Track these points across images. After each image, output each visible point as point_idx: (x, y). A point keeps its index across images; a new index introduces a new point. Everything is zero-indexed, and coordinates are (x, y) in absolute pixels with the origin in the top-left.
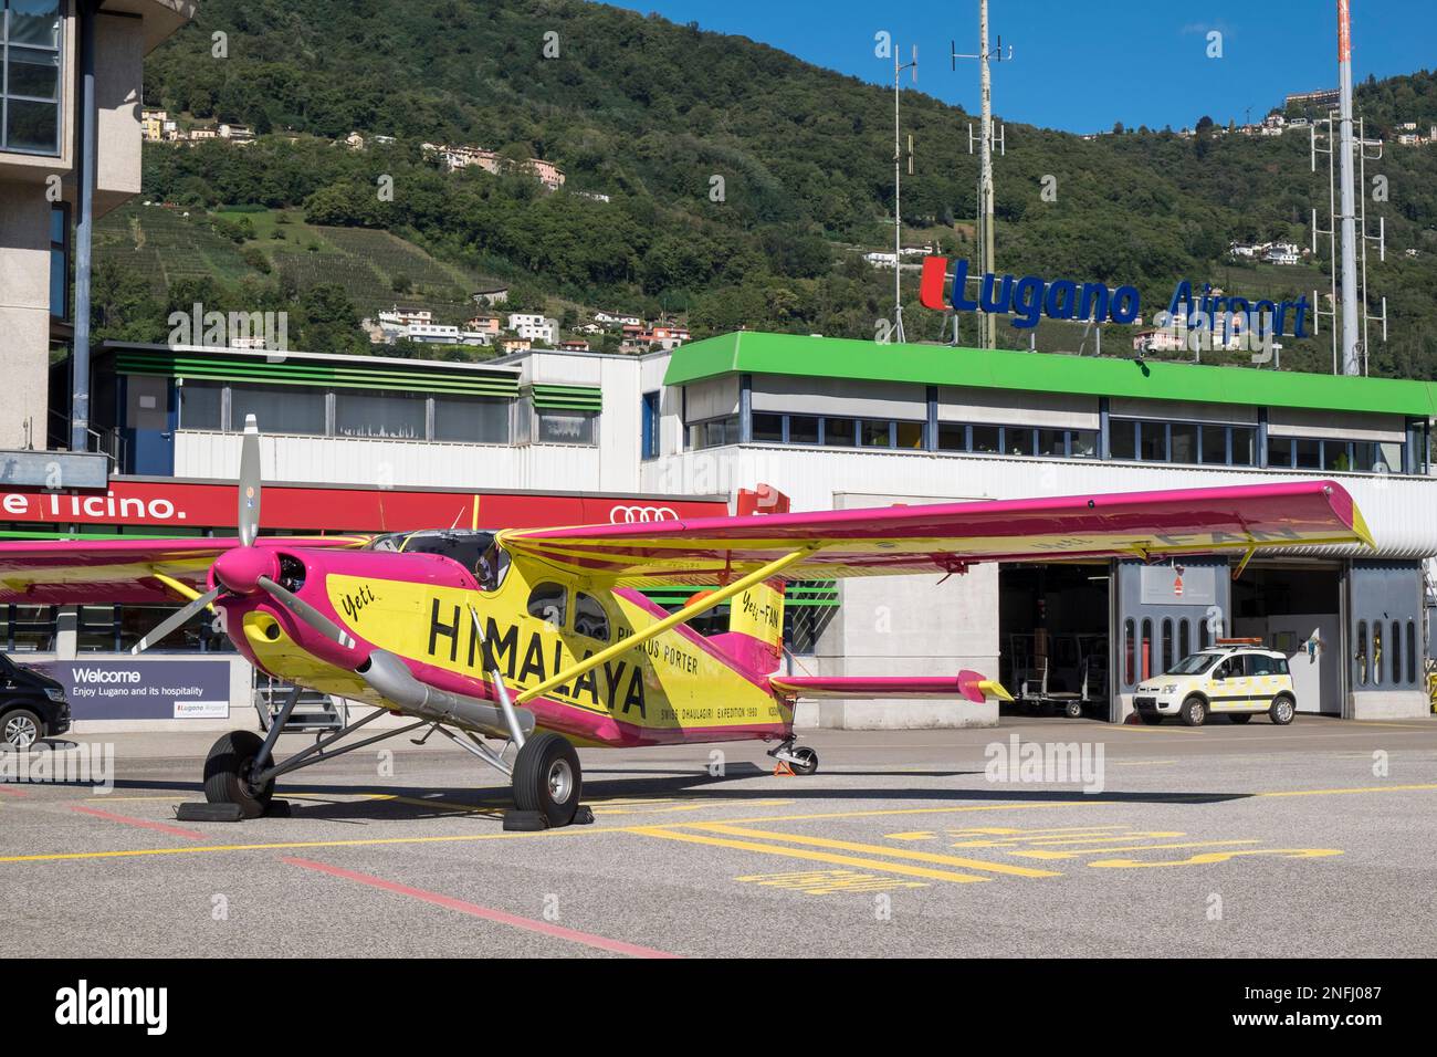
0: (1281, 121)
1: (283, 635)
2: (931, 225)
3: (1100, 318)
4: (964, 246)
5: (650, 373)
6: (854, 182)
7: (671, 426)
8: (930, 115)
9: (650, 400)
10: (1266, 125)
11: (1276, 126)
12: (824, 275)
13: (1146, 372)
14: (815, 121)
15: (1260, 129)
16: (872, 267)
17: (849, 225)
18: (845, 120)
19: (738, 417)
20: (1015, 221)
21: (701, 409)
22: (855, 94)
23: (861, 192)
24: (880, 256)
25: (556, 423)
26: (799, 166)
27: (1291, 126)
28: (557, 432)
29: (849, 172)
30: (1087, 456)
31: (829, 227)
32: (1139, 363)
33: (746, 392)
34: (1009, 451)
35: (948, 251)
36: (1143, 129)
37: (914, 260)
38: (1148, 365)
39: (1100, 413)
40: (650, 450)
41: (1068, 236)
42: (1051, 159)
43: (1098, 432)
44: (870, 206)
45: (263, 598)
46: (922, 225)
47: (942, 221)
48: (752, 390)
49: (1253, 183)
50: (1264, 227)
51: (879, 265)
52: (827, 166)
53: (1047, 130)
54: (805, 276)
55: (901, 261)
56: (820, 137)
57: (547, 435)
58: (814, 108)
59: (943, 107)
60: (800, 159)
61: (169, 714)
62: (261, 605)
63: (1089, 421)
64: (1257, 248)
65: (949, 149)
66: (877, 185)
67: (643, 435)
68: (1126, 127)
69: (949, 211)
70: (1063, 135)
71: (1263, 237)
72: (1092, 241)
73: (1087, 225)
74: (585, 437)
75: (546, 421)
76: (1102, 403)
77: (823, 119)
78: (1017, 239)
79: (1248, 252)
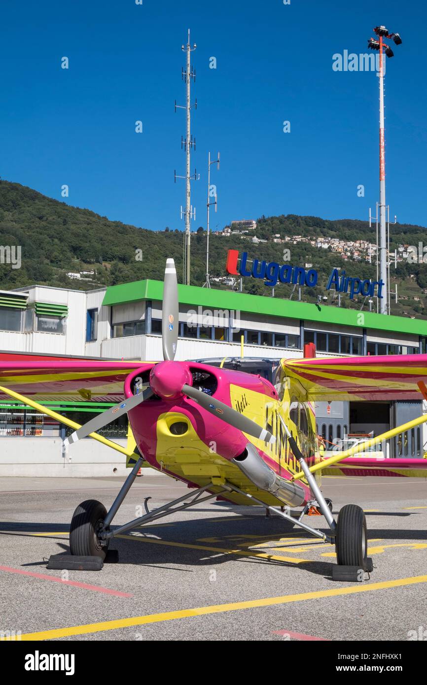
0: (230, 231)
1: (191, 431)
2: (93, 263)
3: (302, 284)
4: (106, 272)
6: (63, 244)
8: (94, 219)
9: (91, 313)
10: (224, 232)
11: (228, 232)
12: (50, 280)
13: (320, 309)
14: (47, 219)
15: (222, 233)
16: (69, 278)
17: (60, 261)
18: (59, 219)
19: (144, 321)
20: (127, 263)
22: (64, 209)
23: (65, 248)
24: (73, 274)
25: (45, 323)
26: (41, 236)
27: (233, 233)
28: (46, 327)
29: (61, 240)
30: (293, 348)
31: (52, 262)
32: (317, 305)
33: (149, 309)
34: (262, 344)
35: (100, 273)
36: (177, 230)
37: (86, 276)
38: (320, 306)
39: (300, 327)
40: (91, 336)
41: (148, 270)
42: (141, 239)
43: (298, 337)
44: (69, 254)
45: (179, 400)
46: (89, 263)
47: (98, 261)
48: (152, 308)
49: (218, 254)
50: (223, 271)
51: (72, 278)
52: (52, 237)
53: (140, 228)
54: (42, 281)
55: (81, 277)
56: (48, 225)
57: (42, 328)
58: (47, 214)
59: (99, 217)
60: (41, 234)
62: (176, 407)
63: (295, 331)
64: (220, 278)
65: (101, 233)
66: (72, 246)
67: (87, 330)
68: (170, 229)
69: (101, 258)
70: (146, 230)
71: (223, 274)
72: (157, 273)
73: (156, 266)
74: (59, 329)
75: (41, 321)
76: (301, 323)
77: (50, 218)
78: (127, 270)
79: (217, 280)
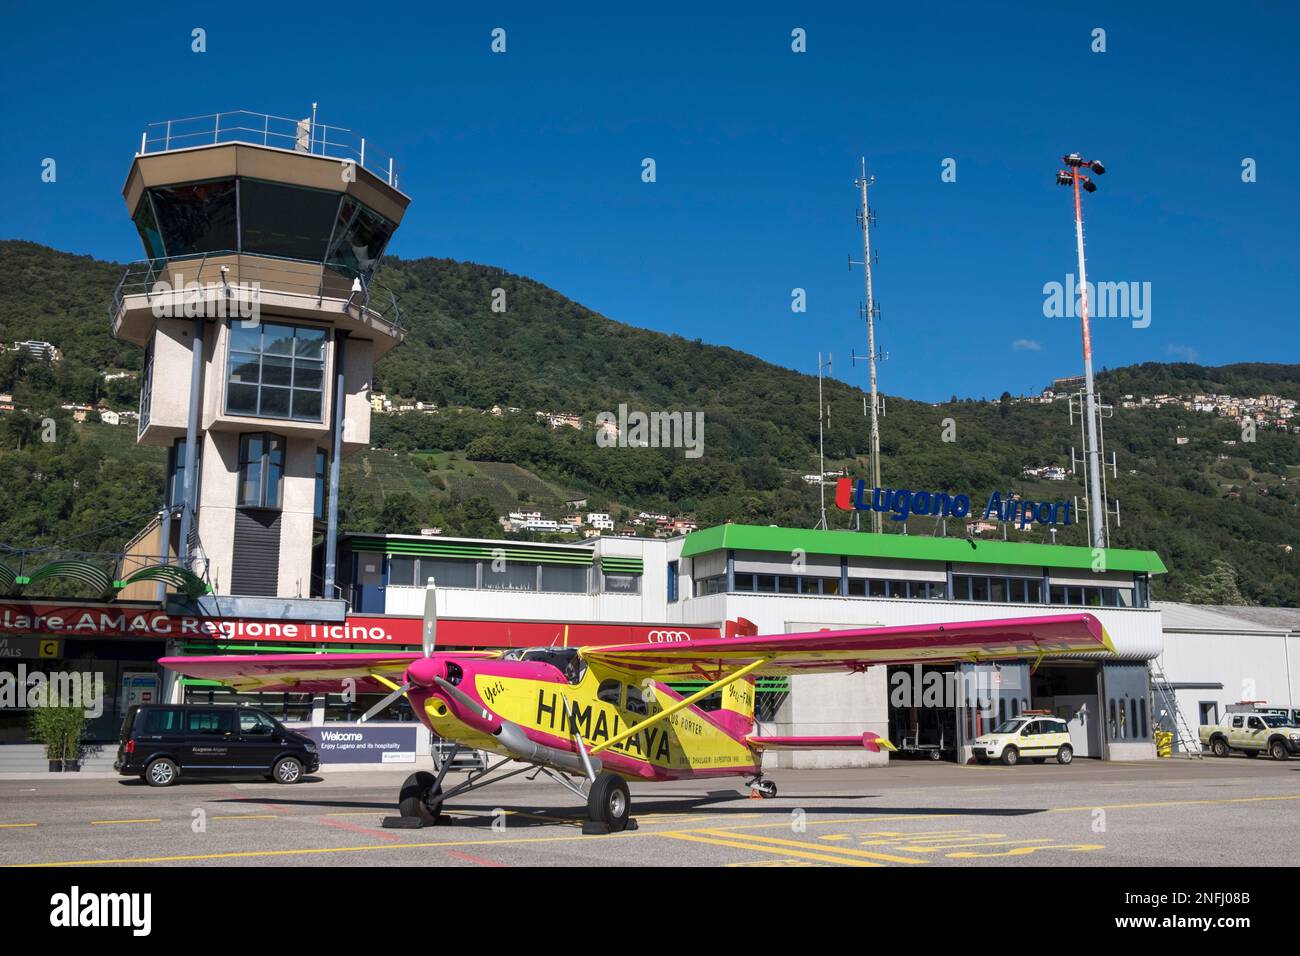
0: (1052, 394)
1: (449, 712)
2: (842, 458)
3: (945, 514)
4: (861, 470)
5: (673, 550)
6: (795, 433)
7: (685, 583)
8: (841, 392)
9: (673, 566)
10: (1043, 397)
11: (1048, 397)
12: (778, 488)
13: (974, 546)
14: (771, 397)
15: (1039, 399)
16: (807, 484)
17: (792, 458)
18: (789, 396)
19: (726, 576)
20: (893, 455)
21: (703, 572)
22: (795, 381)
23: (799, 438)
24: (812, 477)
25: (615, 581)
26: (765, 423)
27: (1058, 397)
28: (616, 586)
29: (793, 427)
30: (940, 598)
31: (781, 460)
32: (970, 541)
33: (731, 561)
34: (892, 596)
35: (853, 473)
36: (969, 400)
37: (832, 479)
38: (975, 542)
39: (947, 571)
40: (673, 596)
41: (925, 464)
42: (914, 418)
43: (946, 584)
44: (805, 447)
45: (437, 689)
46: (836, 458)
47: (848, 455)
48: (734, 559)
49: (1036, 431)
50: (1043, 458)
51: (811, 482)
52: (779, 423)
53: (911, 401)
54: (767, 489)
55: (824, 480)
56: (775, 406)
57: (611, 588)
58: (771, 389)
59: (848, 387)
60: (763, 419)
61: (379, 760)
62: (435, 694)
63: (940, 577)
64: (1040, 470)
65: (851, 413)
66: (810, 435)
67: (668, 588)
68: (958, 399)
69: (853, 449)
70: (920, 403)
71: (1043, 463)
72: (940, 467)
73: (937, 457)
74: (633, 588)
75: (610, 580)
76: (948, 566)
77: (777, 395)
78: (894, 466)
79: (1034, 472)
